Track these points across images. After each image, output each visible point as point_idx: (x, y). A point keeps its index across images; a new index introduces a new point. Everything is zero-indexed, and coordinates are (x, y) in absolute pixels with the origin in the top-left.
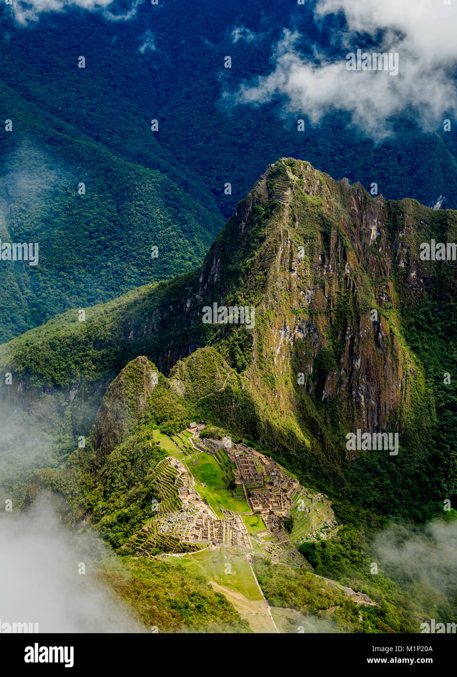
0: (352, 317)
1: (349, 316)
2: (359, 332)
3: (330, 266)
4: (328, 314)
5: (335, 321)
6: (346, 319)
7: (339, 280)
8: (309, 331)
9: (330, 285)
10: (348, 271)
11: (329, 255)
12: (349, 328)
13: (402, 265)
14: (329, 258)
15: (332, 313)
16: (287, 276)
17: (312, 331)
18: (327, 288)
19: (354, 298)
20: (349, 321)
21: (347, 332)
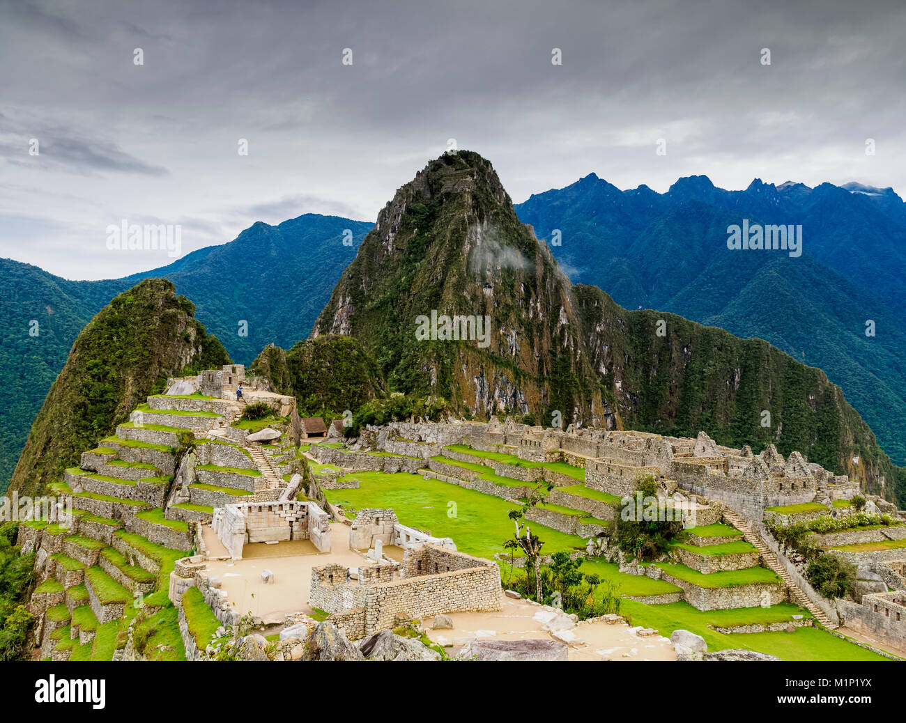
0: (579, 392)
1: (574, 389)
2: (591, 418)
3: (538, 304)
4: (540, 381)
5: (551, 396)
6: (569, 394)
7: (551, 333)
8: (515, 405)
9: (541, 337)
10: (564, 321)
11: (535, 287)
12: (576, 409)
13: (603, 370)
14: (535, 291)
15: (546, 384)
16: (478, 293)
17: (519, 405)
18: (536, 340)
19: (576, 363)
20: (575, 397)
21: (575, 416)
